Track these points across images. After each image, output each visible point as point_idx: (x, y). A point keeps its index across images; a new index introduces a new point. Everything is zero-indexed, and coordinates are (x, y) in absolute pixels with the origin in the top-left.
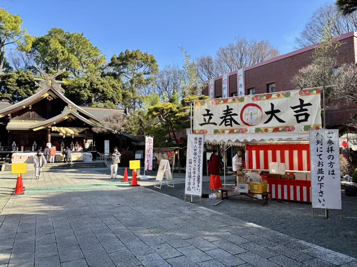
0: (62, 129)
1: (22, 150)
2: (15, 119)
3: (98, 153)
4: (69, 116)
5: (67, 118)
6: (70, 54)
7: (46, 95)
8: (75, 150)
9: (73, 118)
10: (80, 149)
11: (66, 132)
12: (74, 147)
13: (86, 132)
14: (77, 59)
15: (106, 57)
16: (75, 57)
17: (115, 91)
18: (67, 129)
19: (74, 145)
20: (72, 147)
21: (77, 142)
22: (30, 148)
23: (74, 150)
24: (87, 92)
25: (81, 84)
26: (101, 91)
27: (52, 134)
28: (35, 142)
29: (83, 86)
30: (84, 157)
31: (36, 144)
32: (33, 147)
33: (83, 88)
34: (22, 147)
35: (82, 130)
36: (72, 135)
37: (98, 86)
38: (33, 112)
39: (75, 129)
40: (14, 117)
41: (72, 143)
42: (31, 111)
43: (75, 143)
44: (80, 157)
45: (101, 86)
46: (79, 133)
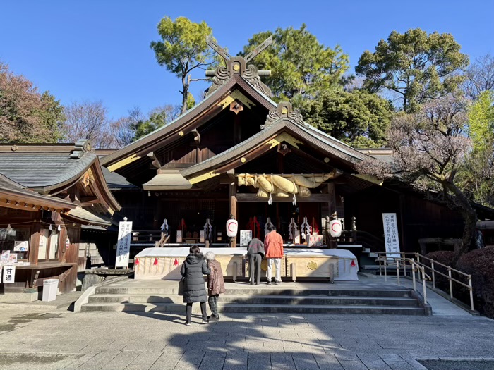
0: (263, 178)
1: (179, 239)
2: (169, 168)
3: (368, 250)
4: (282, 139)
5: (275, 143)
6: (284, 61)
7: (229, 101)
8: (302, 241)
9: (293, 142)
10: (315, 238)
11: (276, 188)
12: (297, 232)
13: (330, 187)
14: (296, 69)
15: (348, 58)
16: (292, 65)
17: (376, 113)
18: (279, 179)
19: (299, 228)
20: (293, 233)
21: (305, 220)
22: (195, 234)
23: (297, 240)
24: (317, 122)
25: (306, 107)
26: (347, 116)
27: (240, 195)
28: (208, 221)
29: (310, 109)
30: (333, 263)
31: (210, 226)
32: (202, 233)
33: (310, 114)
34: (179, 233)
35: (319, 180)
36: (290, 194)
37: (340, 105)
38: (204, 150)
39: (300, 179)
40: (167, 162)
41: (293, 220)
42: (201, 145)
43: (299, 224)
44: (322, 266)
45: (346, 106)
46: (312, 190)
